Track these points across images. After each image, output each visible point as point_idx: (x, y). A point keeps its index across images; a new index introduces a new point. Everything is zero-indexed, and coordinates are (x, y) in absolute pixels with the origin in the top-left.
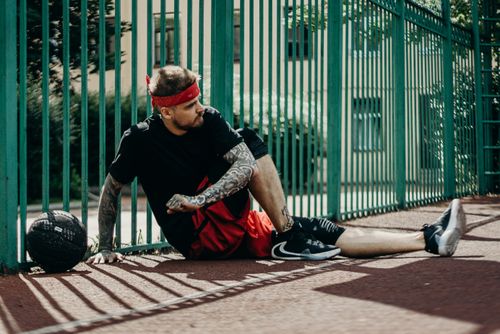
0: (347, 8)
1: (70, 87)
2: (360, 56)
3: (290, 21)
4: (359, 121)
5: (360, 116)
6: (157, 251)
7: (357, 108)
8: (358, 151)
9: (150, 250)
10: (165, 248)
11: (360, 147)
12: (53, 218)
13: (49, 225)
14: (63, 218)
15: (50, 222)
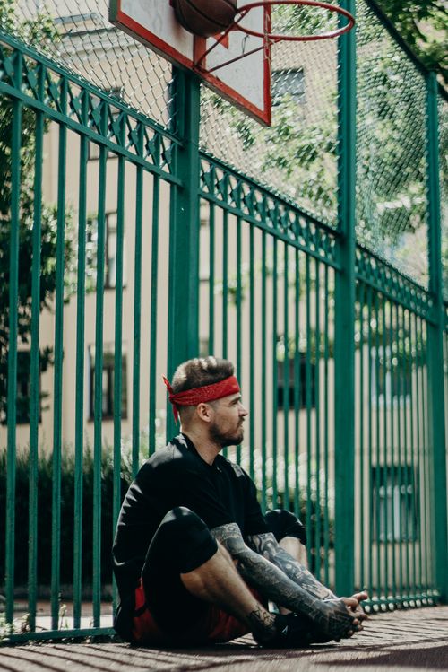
0: (362, 325)
3: (281, 348)
4: (380, 498)
5: (382, 492)
6: (88, 641)
7: (378, 482)
8: (379, 542)
9: (77, 637)
10: (100, 637)
11: (382, 536)
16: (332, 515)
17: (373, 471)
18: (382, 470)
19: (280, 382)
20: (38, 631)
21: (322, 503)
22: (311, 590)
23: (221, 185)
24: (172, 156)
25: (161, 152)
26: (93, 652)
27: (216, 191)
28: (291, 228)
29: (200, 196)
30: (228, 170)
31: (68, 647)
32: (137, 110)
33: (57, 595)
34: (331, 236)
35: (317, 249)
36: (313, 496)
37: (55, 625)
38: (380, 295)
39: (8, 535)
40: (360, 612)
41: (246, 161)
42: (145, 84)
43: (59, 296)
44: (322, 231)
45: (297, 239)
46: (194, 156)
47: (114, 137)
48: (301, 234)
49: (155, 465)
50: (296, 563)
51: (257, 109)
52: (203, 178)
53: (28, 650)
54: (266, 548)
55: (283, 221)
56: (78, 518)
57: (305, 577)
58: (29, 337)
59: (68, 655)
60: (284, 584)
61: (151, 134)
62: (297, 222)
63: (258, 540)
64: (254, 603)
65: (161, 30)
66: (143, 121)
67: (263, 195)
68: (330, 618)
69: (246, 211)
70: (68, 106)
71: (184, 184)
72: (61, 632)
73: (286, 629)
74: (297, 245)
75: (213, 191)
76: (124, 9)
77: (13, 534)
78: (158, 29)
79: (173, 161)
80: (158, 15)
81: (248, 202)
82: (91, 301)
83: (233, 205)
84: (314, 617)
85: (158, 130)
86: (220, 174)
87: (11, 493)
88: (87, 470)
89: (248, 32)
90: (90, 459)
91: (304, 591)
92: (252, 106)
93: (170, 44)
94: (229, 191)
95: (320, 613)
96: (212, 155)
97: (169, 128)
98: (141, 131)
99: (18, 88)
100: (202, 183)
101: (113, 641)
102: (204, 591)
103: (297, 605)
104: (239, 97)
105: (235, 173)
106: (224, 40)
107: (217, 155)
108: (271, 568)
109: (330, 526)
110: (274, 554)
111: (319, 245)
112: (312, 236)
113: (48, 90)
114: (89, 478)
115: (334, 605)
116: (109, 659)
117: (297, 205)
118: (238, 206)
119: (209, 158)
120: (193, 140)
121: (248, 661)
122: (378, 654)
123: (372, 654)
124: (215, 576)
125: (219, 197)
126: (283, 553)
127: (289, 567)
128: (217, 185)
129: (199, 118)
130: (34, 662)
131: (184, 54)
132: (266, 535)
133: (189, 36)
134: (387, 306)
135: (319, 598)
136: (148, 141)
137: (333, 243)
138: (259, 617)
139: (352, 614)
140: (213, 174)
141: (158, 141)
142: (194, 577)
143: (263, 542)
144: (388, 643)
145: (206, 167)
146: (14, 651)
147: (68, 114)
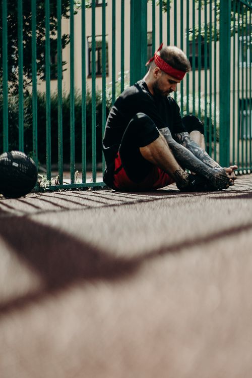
0: (234, 23)
1: (24, 91)
2: (245, 66)
3: (191, 35)
4: (244, 116)
5: (245, 113)
6: (90, 189)
7: (242, 107)
8: (243, 139)
9: (85, 188)
10: (96, 188)
11: (244, 136)
12: (12, 156)
13: (9, 161)
14: (19, 157)
15: (9, 159)
16: (218, 126)
17: (240, 101)
18: (244, 100)
19: (191, 55)
20: (64, 184)
21: (213, 118)
22: (208, 163)
26: (93, 194)
31: (80, 192)
33: (73, 166)
36: (208, 115)
37: (73, 181)
38: (244, 6)
39: (47, 135)
40: (233, 175)
43: (72, 10)
49: (124, 97)
50: (200, 148)
53: (59, 194)
54: (184, 140)
56: (84, 126)
57: (205, 156)
58: (56, 32)
59: (80, 196)
60: (193, 160)
63: (180, 136)
64: (177, 166)
68: (217, 178)
72: (76, 185)
73: (194, 182)
77: (50, 134)
82: (88, 12)
84: (208, 177)
87: (49, 113)
88: (87, 102)
90: (89, 98)
91: (203, 163)
95: (211, 175)
101: (103, 189)
102: (151, 158)
103: (200, 171)
108: (186, 151)
109: (216, 130)
110: (189, 143)
114: (89, 107)
115: (219, 171)
116: (101, 197)
121: (174, 197)
122: (242, 194)
123: (239, 194)
124: (157, 150)
126: (194, 143)
127: (196, 150)
130: (62, 199)
132: (184, 133)
134: (248, 12)
135: (212, 167)
138: (180, 174)
139: (229, 176)
142: (146, 150)
143: (183, 137)
144: (247, 189)
146: (52, 194)
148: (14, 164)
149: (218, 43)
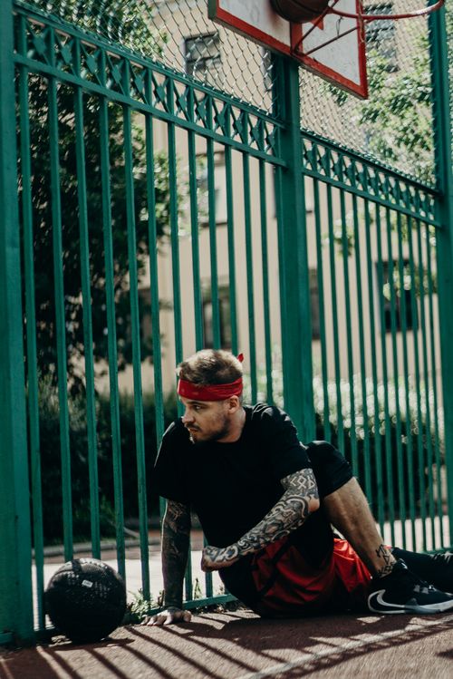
6: (220, 607)
9: (211, 606)
12: (80, 569)
13: (75, 578)
14: (94, 569)
15: (76, 574)
23: (323, 161)
24: (276, 139)
25: (265, 137)
27: (319, 167)
28: (391, 193)
29: (304, 174)
30: (329, 145)
32: (239, 99)
34: (430, 196)
35: (417, 211)
41: (345, 134)
42: (246, 73)
44: (420, 192)
45: (398, 203)
46: (296, 136)
47: (220, 128)
48: (402, 198)
51: (354, 84)
52: (306, 157)
55: (384, 187)
61: (254, 121)
62: (397, 186)
65: (258, 21)
66: (246, 109)
67: (363, 165)
69: (348, 183)
70: (175, 104)
71: (288, 165)
72: (195, 602)
74: (398, 209)
75: (316, 167)
76: (223, 6)
78: (256, 19)
79: (276, 145)
80: (255, 7)
81: (350, 174)
83: (336, 178)
85: (261, 116)
86: (322, 151)
89: (342, 15)
92: (349, 82)
93: (268, 33)
94: (332, 166)
96: (313, 133)
97: (271, 112)
98: (244, 120)
99: (127, 94)
100: (305, 161)
104: (337, 75)
105: (336, 148)
106: (320, 24)
107: (318, 132)
111: (419, 205)
112: (412, 198)
113: (155, 92)
117: (396, 170)
118: (341, 179)
119: (310, 136)
120: (294, 122)
125: (322, 173)
128: (320, 162)
129: (298, 99)
131: (281, 41)
133: (285, 24)
136: (252, 128)
137: (432, 202)
140: (315, 151)
141: (261, 126)
145: (308, 145)
147: (175, 113)
148: (85, 583)
149: (435, 298)
